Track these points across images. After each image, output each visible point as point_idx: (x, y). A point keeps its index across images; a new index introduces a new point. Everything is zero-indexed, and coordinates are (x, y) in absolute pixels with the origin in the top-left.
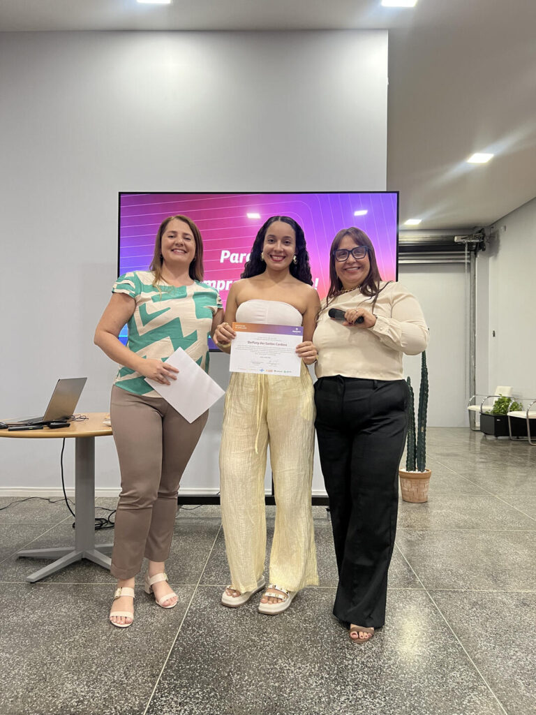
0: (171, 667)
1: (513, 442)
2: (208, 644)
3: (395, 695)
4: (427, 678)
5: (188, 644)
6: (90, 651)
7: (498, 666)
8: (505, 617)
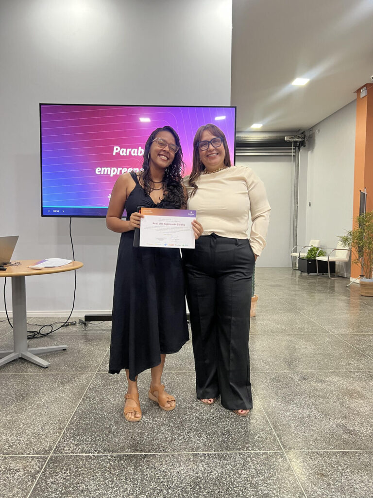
0: (73, 423)
1: (319, 277)
2: (99, 409)
3: (213, 435)
4: (235, 424)
5: (85, 409)
6: (20, 416)
7: (281, 415)
8: (291, 386)
